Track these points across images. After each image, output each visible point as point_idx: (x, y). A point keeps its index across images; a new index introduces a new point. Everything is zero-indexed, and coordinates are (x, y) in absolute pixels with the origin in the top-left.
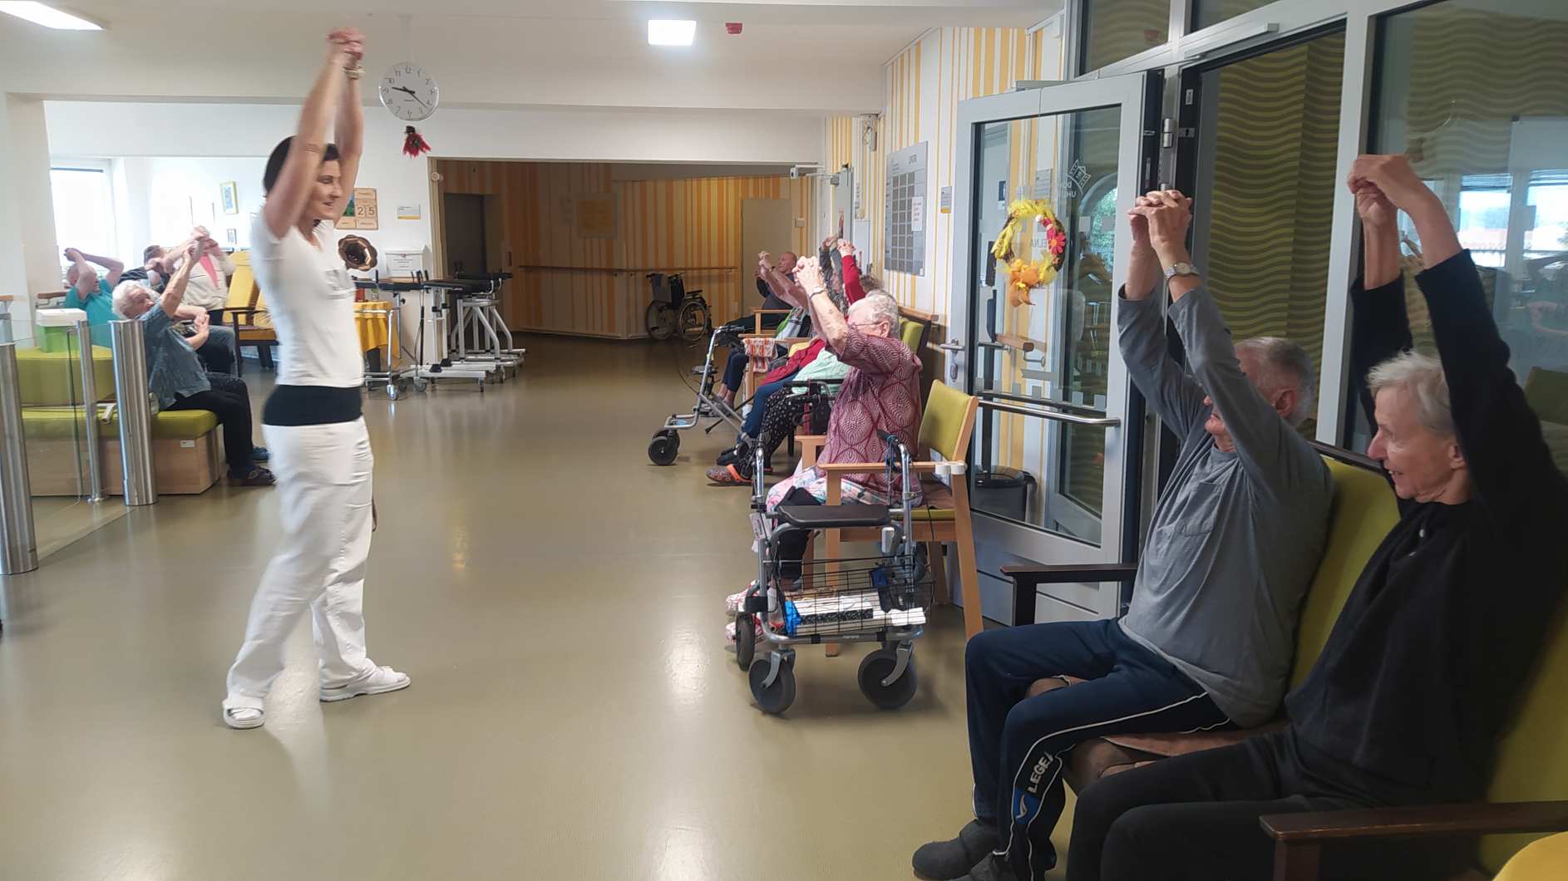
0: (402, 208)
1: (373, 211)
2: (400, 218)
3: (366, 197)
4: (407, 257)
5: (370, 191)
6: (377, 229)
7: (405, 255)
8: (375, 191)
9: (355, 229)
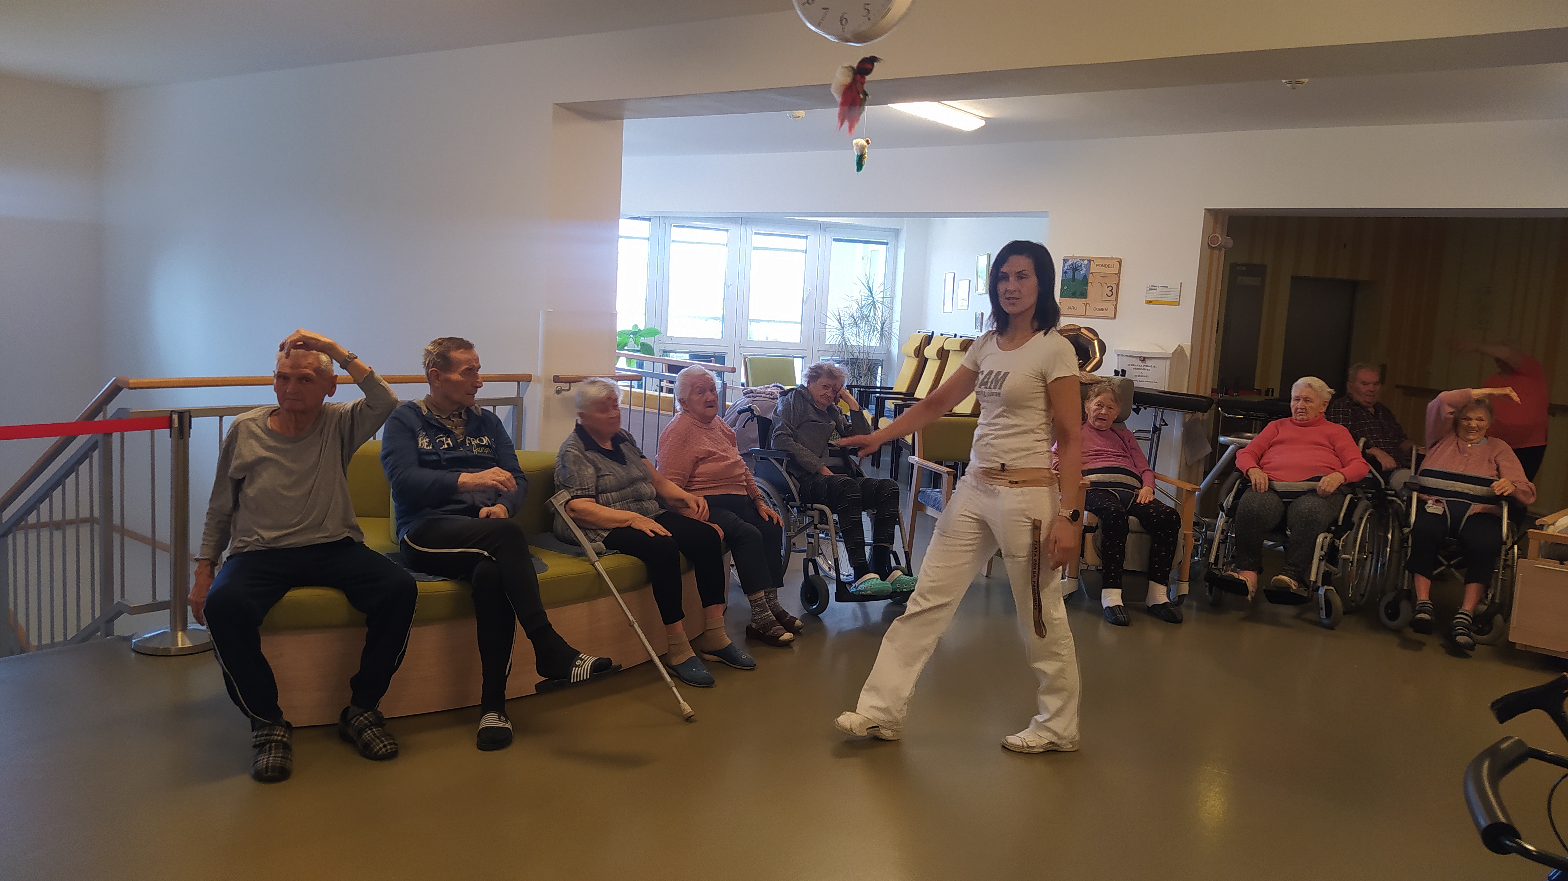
0: (1154, 289)
1: (1114, 292)
2: (1150, 302)
3: (1106, 270)
4: (1148, 363)
5: (1111, 262)
6: (1115, 317)
7: (1144, 359)
8: (1120, 262)
9: (1085, 316)
